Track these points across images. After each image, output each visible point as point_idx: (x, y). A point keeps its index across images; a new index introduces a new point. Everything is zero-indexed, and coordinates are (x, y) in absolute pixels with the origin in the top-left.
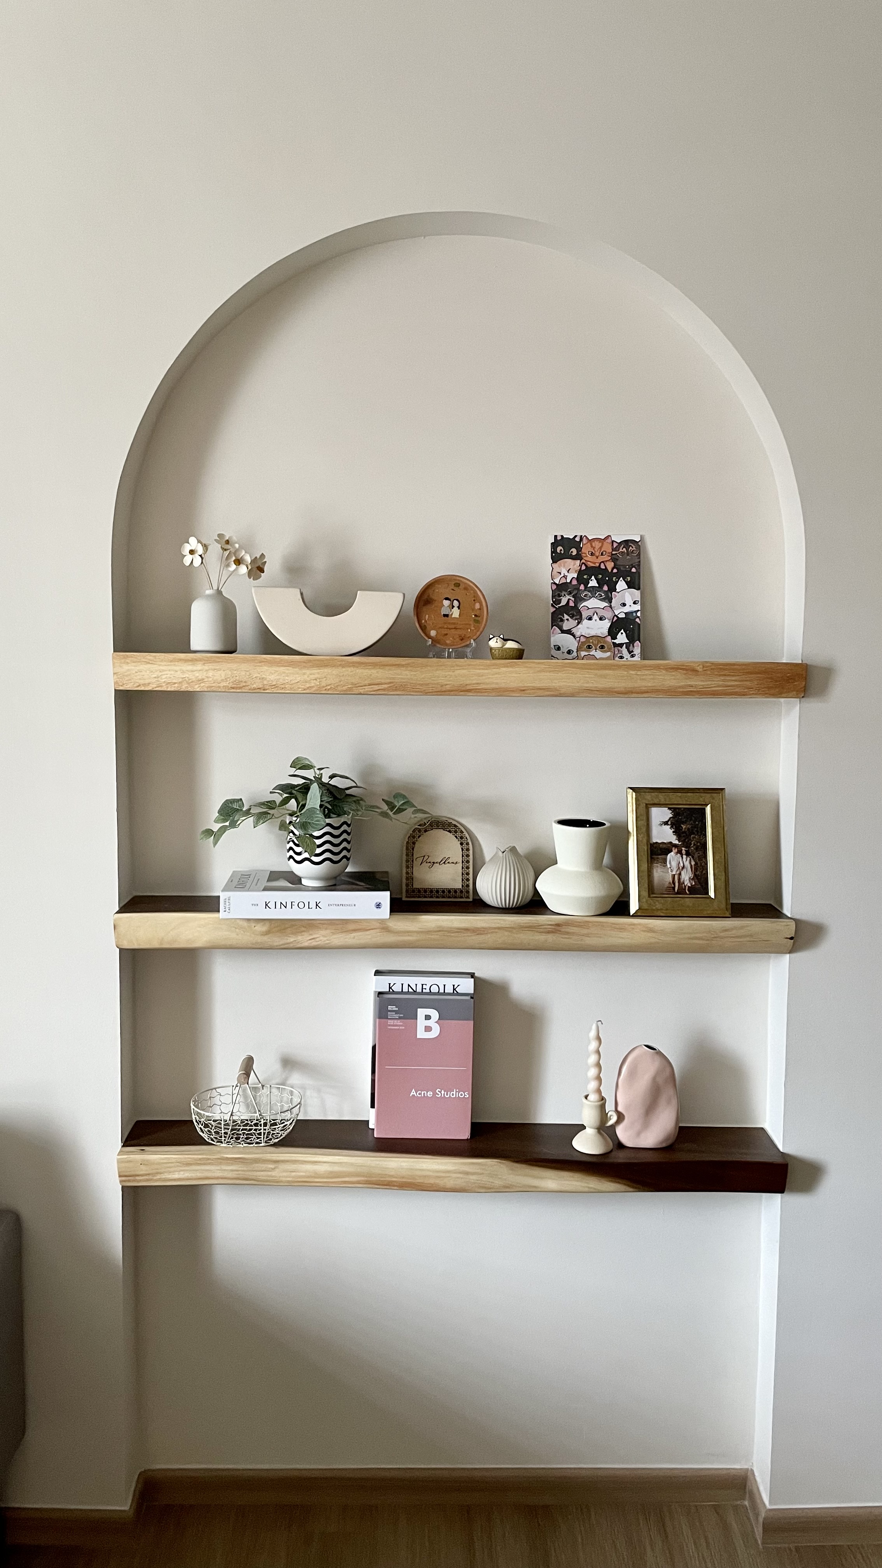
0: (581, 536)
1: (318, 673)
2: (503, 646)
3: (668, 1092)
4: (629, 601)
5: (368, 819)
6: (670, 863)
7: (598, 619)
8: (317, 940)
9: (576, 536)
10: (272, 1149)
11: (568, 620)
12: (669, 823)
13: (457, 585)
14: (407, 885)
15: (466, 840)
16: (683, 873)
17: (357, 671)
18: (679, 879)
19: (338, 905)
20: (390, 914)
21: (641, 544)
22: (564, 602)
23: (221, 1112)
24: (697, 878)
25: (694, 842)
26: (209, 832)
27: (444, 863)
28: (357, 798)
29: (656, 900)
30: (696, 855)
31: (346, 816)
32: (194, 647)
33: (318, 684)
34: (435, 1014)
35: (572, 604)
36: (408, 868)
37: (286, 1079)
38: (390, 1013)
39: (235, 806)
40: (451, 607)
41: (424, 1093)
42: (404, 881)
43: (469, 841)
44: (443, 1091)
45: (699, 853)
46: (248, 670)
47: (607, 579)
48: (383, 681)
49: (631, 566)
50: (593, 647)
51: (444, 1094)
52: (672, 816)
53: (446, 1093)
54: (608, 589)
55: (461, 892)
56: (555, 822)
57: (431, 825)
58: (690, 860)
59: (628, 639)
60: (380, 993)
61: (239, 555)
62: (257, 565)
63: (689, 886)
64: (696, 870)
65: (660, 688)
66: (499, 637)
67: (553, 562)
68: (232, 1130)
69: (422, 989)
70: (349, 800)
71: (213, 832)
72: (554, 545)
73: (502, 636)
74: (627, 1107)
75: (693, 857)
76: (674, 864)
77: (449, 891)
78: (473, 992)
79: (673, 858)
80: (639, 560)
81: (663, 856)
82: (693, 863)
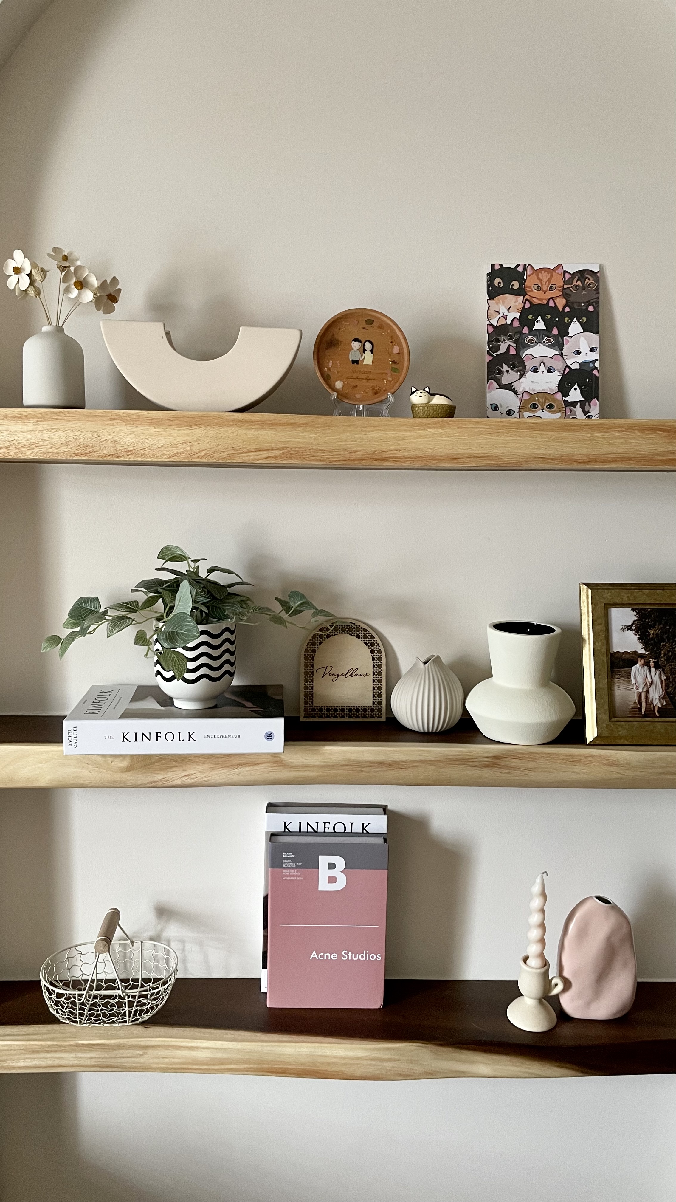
0: (525, 265)
1: (188, 435)
2: (429, 401)
3: (625, 954)
4: (585, 348)
5: (256, 624)
6: (635, 678)
7: (545, 371)
8: (193, 776)
9: (518, 265)
10: (140, 1029)
11: (507, 371)
12: (633, 627)
13: (370, 322)
14: (306, 702)
15: (377, 647)
16: (651, 690)
17: (240, 432)
18: (647, 698)
19: (217, 736)
20: (285, 745)
21: (600, 275)
22: (503, 349)
23: (82, 973)
24: (670, 698)
25: (664, 650)
26: (55, 640)
27: (351, 675)
28: (242, 598)
29: (619, 725)
30: (667, 668)
31: (229, 620)
32: (27, 401)
33: (189, 448)
34: (340, 862)
35: (513, 352)
36: (307, 682)
37: (162, 931)
38: (285, 861)
39: (89, 606)
40: (362, 350)
41: (327, 956)
42: (302, 697)
43: (382, 648)
44: (350, 953)
45: (671, 665)
46: (95, 430)
47: (557, 319)
48: (274, 446)
49: (587, 304)
50: (539, 406)
51: (351, 956)
52: (636, 619)
53: (353, 955)
54: (559, 332)
55: (372, 710)
56: (490, 626)
57: (335, 629)
58: (660, 674)
59: (583, 397)
60: (273, 835)
61: (82, 275)
62: (108, 293)
63: (659, 707)
64: (667, 686)
65: (632, 456)
66: (424, 390)
67: (489, 299)
68: (90, 1010)
69: (325, 828)
70: (232, 601)
71: (61, 639)
72: (491, 277)
73: (427, 389)
74: (576, 973)
75: (663, 670)
76: (640, 679)
77: (358, 710)
78: (386, 832)
79: (637, 670)
80: (597, 296)
81: (626, 669)
82: (664, 678)
